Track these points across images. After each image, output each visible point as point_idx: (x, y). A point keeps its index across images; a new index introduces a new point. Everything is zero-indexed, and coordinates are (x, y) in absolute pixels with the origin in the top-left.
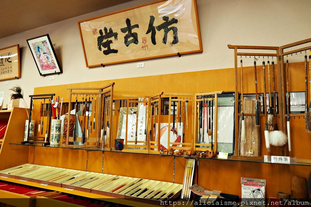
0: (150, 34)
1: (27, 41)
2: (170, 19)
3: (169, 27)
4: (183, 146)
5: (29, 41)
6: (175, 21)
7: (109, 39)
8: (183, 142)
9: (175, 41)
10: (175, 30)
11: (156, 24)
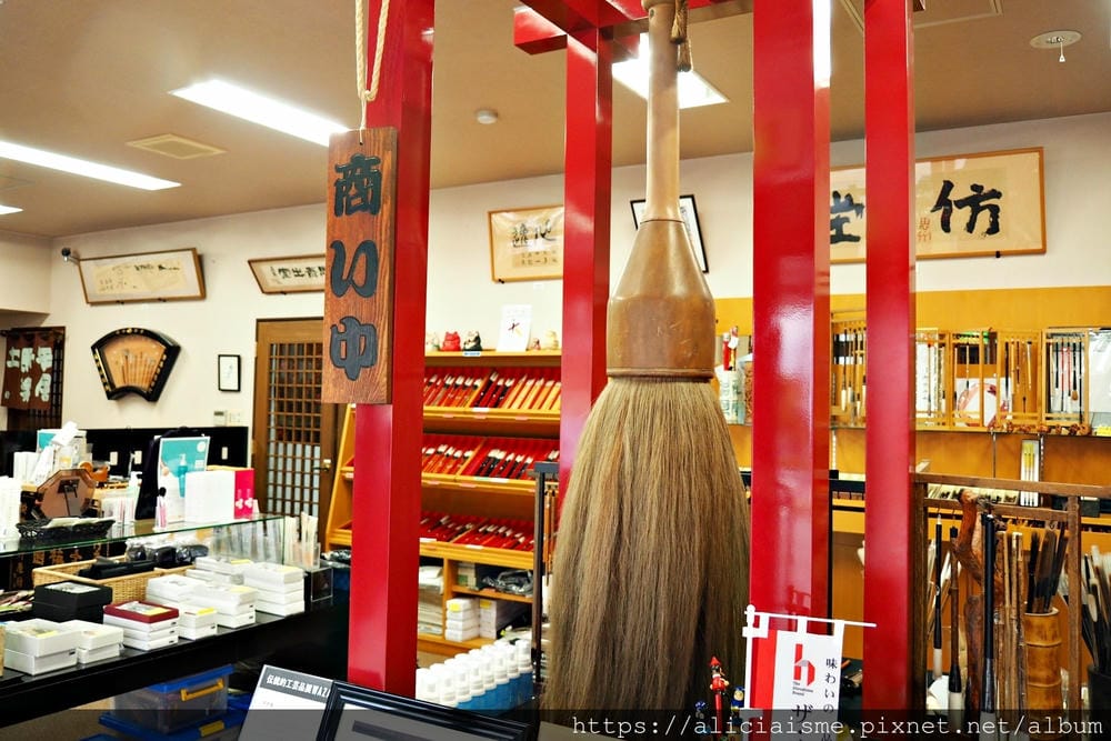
0: (940, 212)
1: (632, 203)
2: (985, 191)
3: (982, 204)
4: (1014, 417)
5: (635, 205)
6: (996, 194)
7: (843, 215)
8: (1014, 410)
9: (994, 229)
10: (995, 210)
11: (953, 196)
